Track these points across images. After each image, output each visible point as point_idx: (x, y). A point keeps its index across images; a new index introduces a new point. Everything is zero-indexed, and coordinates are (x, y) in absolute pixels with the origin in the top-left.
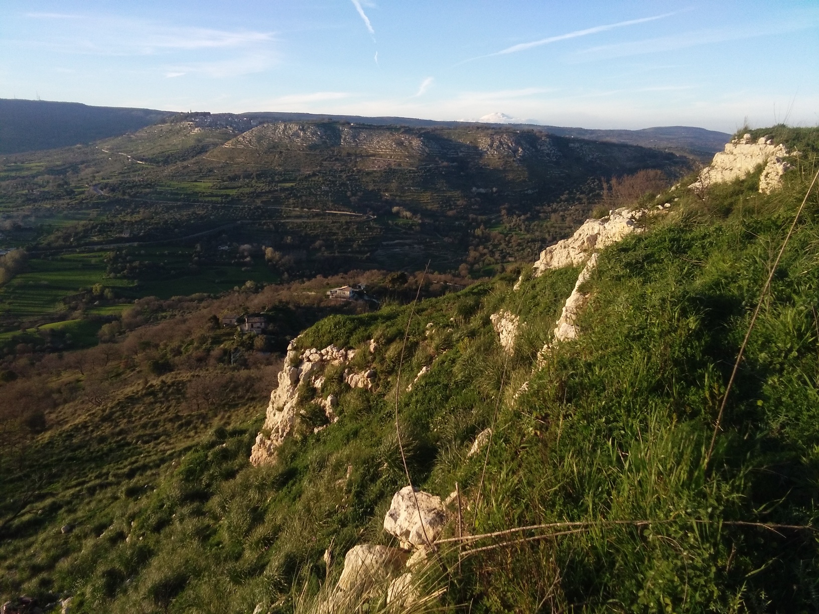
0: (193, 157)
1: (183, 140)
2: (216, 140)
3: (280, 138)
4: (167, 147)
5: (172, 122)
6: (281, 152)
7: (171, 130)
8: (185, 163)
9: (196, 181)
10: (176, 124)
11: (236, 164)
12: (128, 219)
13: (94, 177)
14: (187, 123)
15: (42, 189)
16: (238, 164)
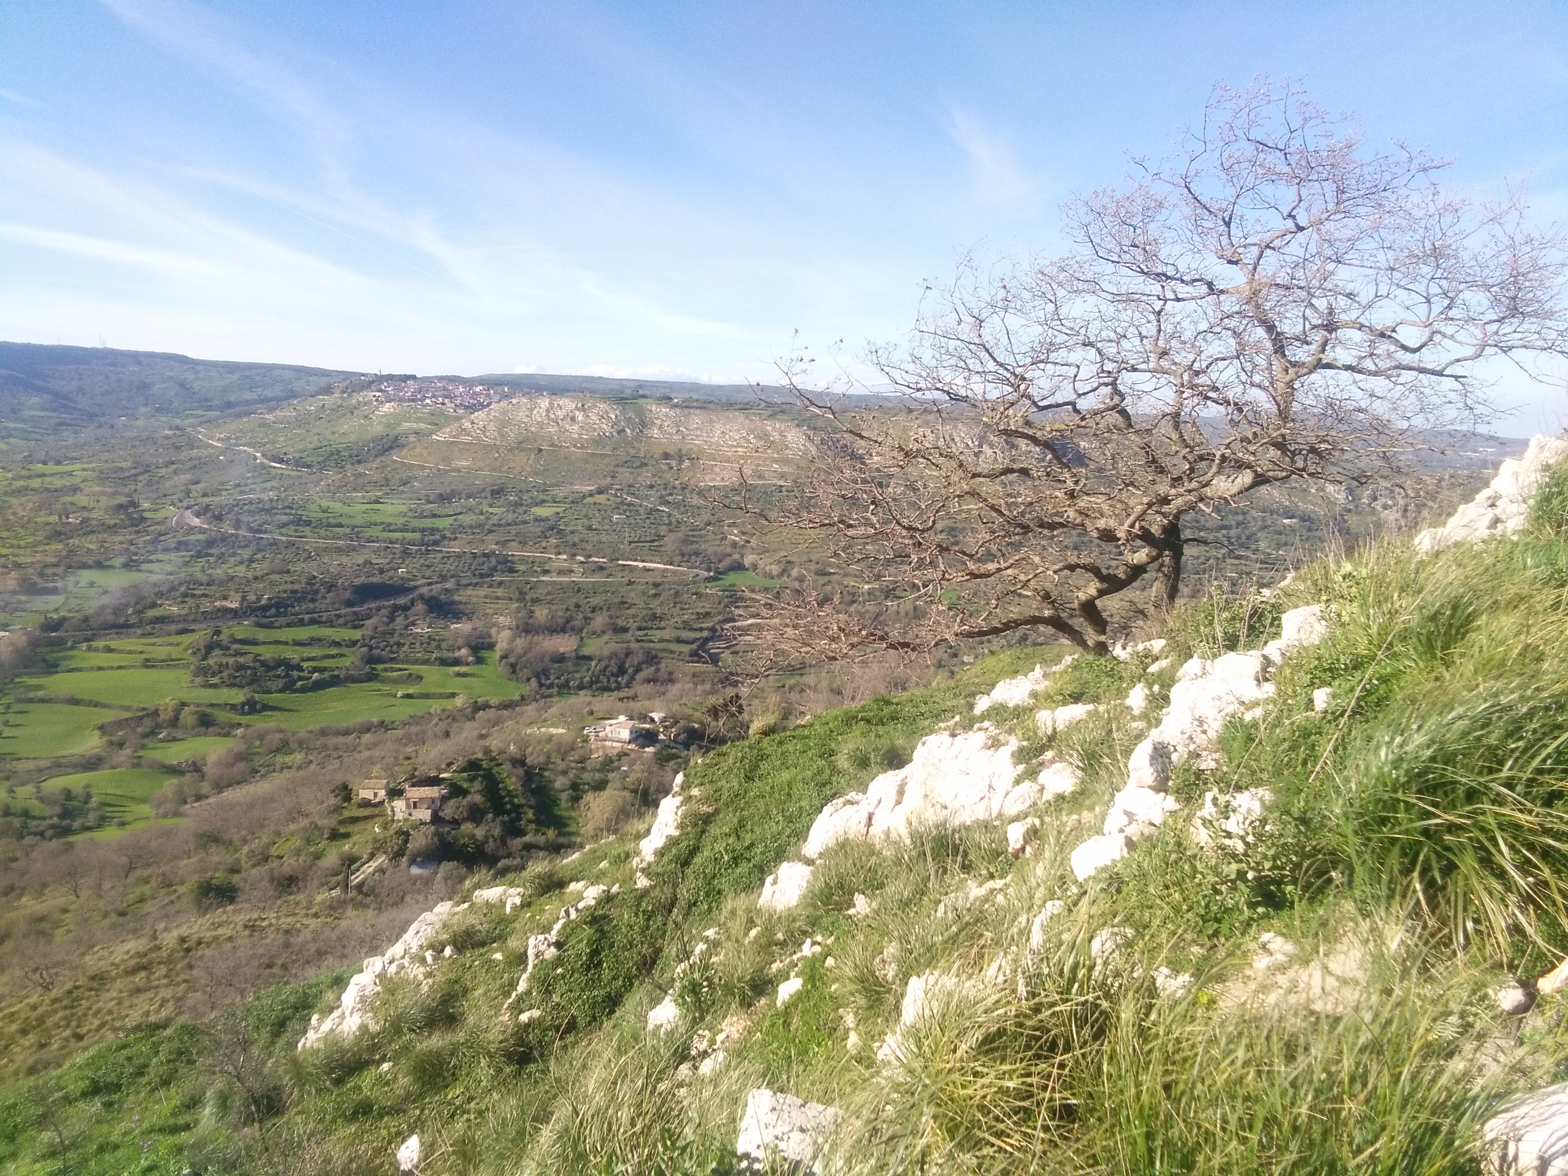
0: (376, 456)
1: (361, 425)
2: (423, 426)
3: (541, 425)
4: (332, 437)
5: (343, 392)
6: (540, 450)
7: (341, 406)
8: (360, 469)
9: (377, 502)
10: (350, 396)
11: (454, 470)
12: (241, 571)
13: (188, 492)
14: (370, 395)
15: (85, 514)
16: (459, 471)
